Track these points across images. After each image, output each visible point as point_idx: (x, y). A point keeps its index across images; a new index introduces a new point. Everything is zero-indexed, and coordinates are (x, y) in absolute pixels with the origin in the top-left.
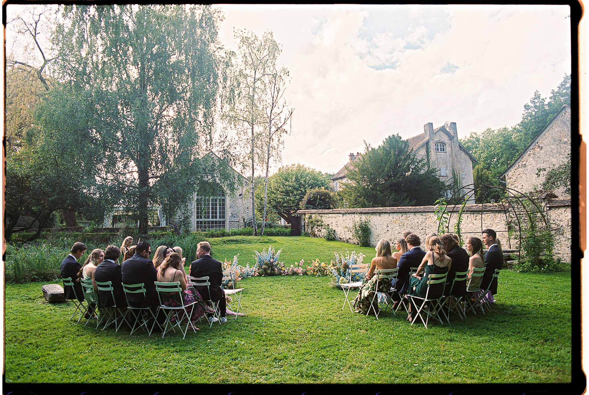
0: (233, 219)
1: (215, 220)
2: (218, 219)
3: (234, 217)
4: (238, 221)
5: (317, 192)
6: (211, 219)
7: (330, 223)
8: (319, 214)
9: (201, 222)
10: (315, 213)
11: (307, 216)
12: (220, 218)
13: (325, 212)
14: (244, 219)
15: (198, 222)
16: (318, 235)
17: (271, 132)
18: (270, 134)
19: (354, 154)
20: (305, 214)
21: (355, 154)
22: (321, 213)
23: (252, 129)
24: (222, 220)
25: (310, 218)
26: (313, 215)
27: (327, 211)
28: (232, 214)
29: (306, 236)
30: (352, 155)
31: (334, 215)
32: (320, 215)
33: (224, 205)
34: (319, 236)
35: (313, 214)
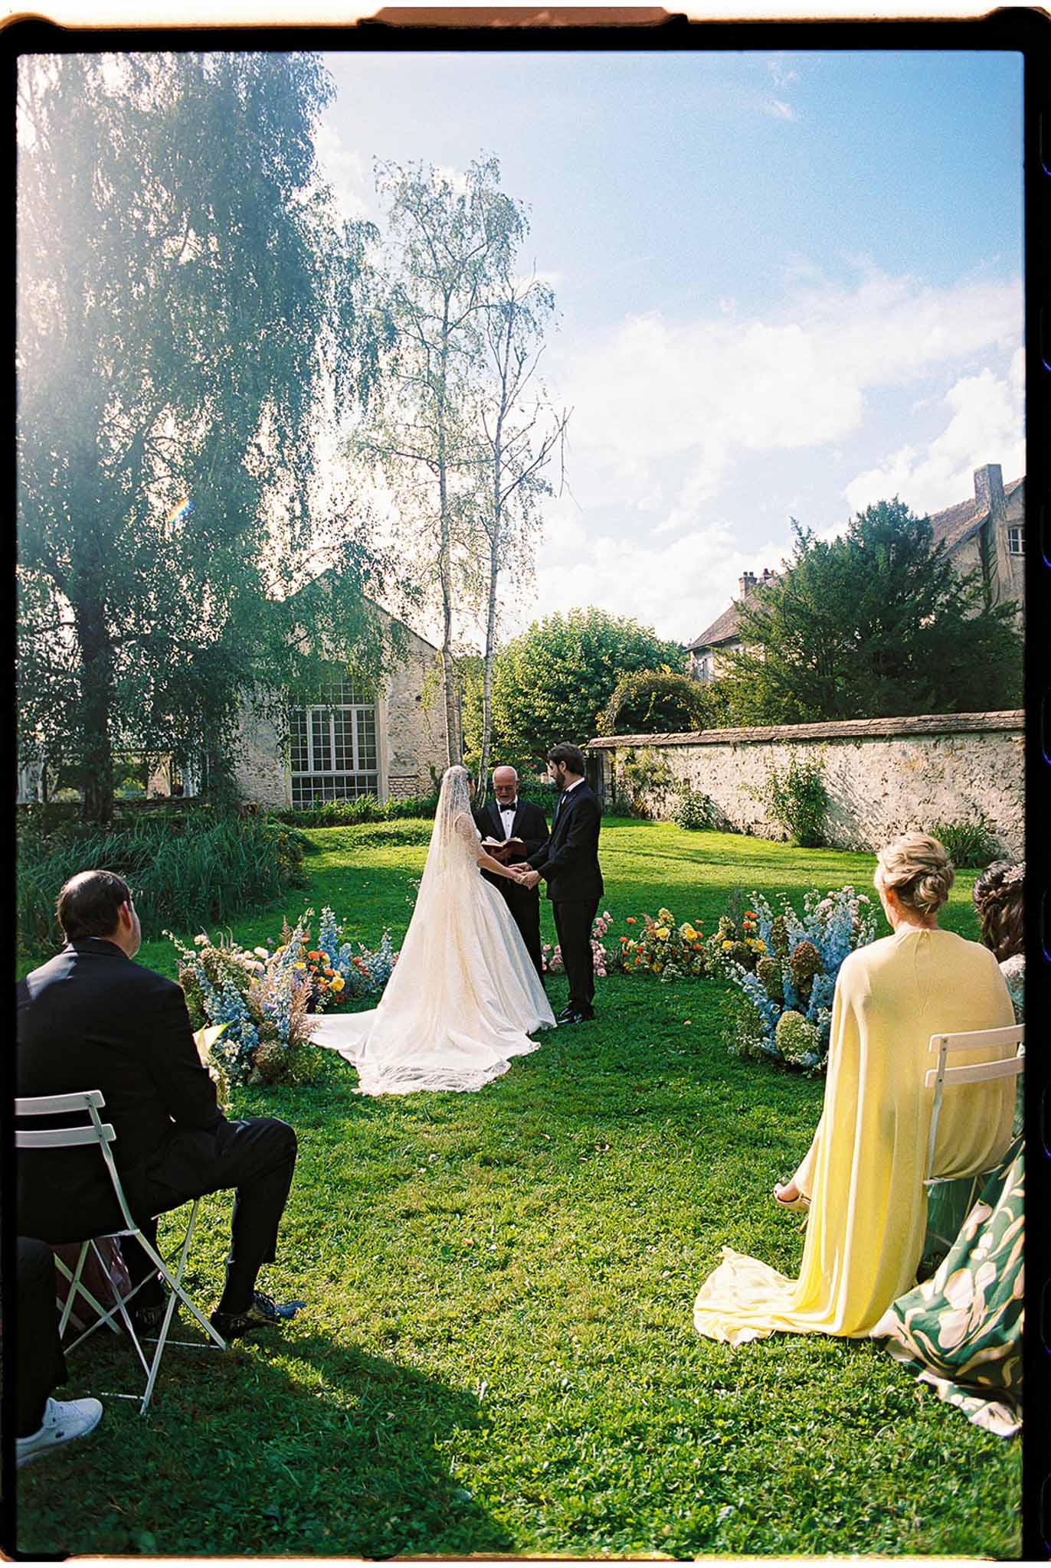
0: (401, 770)
1: (345, 772)
2: (356, 771)
3: (404, 763)
4: (416, 777)
5: (651, 682)
6: (334, 772)
7: (692, 773)
8: (659, 747)
9: (306, 781)
10: (645, 746)
11: (621, 756)
12: (361, 767)
13: (676, 741)
14: (433, 770)
15: (295, 782)
16: (655, 812)
17: (501, 490)
18: (497, 494)
19: (755, 576)
20: (613, 750)
21: (759, 574)
22: (662, 746)
23: (442, 482)
24: (366, 772)
25: (631, 760)
26: (638, 752)
27: (681, 737)
28: (396, 754)
29: (619, 816)
30: (749, 579)
31: (705, 750)
32: (662, 751)
33: (371, 728)
34: (659, 814)
35: (638, 747)
